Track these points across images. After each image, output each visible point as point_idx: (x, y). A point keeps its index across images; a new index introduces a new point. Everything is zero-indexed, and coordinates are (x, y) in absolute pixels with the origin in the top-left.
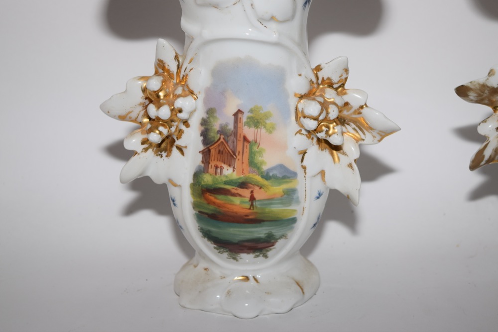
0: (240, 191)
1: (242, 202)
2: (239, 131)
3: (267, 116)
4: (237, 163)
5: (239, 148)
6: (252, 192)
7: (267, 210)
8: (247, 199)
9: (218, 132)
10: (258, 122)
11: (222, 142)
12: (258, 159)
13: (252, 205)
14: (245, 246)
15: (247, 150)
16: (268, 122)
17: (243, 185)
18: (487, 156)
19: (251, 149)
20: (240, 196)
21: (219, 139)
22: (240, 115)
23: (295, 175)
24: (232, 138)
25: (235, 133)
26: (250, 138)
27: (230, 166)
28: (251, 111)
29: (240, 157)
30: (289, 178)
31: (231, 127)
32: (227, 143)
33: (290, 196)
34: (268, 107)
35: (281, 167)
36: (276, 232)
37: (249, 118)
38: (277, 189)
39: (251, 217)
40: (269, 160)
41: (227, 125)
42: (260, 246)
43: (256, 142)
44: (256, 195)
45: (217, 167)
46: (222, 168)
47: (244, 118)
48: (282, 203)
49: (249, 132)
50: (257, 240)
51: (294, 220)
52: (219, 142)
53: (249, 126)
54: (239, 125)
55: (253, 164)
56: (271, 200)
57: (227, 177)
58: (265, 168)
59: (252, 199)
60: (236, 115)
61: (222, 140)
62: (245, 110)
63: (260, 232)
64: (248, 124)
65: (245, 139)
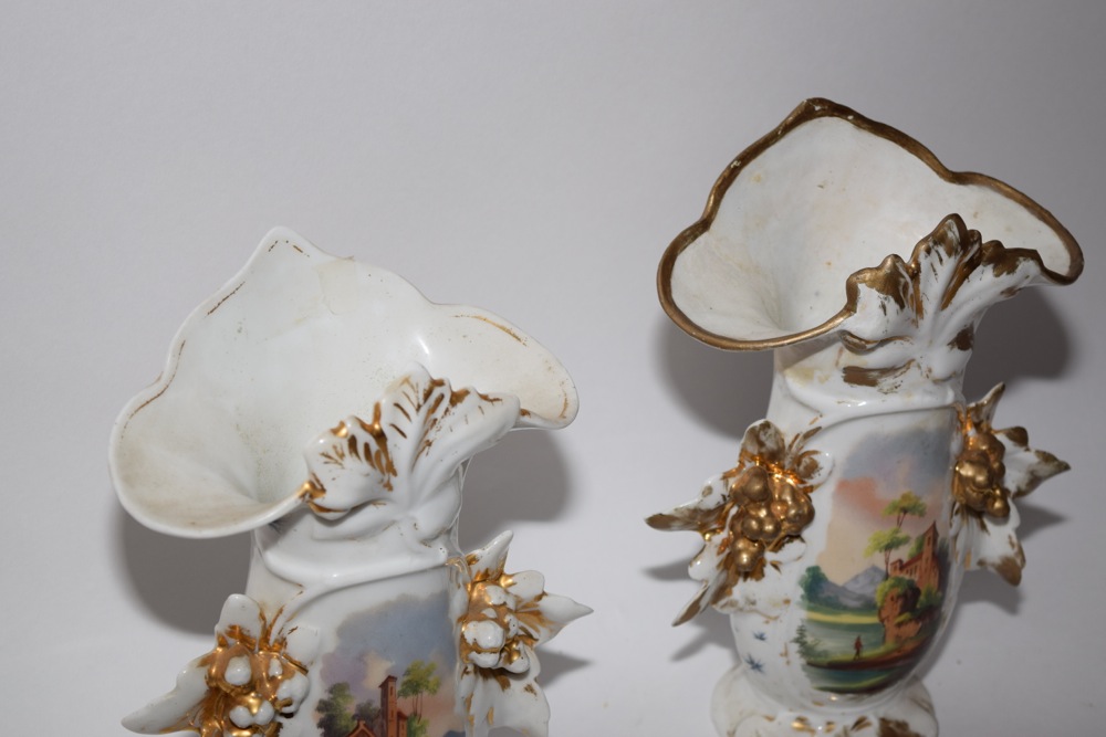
2: (390, 707)
3: (430, 671)
5: (392, 732)
9: (354, 717)
10: (418, 685)
11: (363, 731)
15: (403, 731)
16: (431, 679)
19: (409, 727)
21: (358, 727)
22: (391, 684)
24: (379, 720)
25: (384, 713)
26: (407, 711)
28: (408, 673)
31: (377, 704)
32: (371, 730)
37: (405, 683)
41: (369, 704)
43: (415, 714)
47: (398, 687)
49: (404, 704)
52: (357, 732)
54: (390, 698)
60: (384, 686)
61: (362, 727)
62: (399, 673)
64: (404, 693)
65: (400, 716)
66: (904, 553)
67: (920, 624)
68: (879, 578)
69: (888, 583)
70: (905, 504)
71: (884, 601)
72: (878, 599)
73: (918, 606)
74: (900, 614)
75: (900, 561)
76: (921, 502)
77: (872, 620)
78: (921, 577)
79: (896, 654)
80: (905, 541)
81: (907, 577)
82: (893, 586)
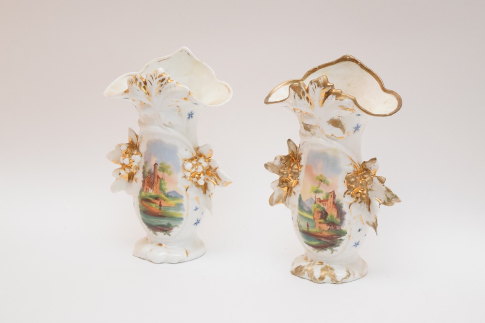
0: (155, 201)
1: (156, 206)
2: (156, 173)
3: (168, 167)
4: (155, 188)
5: (156, 181)
6: (160, 202)
7: (167, 212)
8: (158, 205)
9: (148, 172)
10: (164, 170)
11: (149, 178)
12: (164, 187)
13: (160, 208)
14: (158, 228)
15: (159, 182)
16: (168, 170)
17: (157, 198)
18: (275, 200)
19: (160, 182)
20: (155, 203)
23: (182, 197)
24: (153, 176)
25: (154, 174)
26: (161, 177)
27: (151, 188)
28: (161, 164)
29: (155, 185)
30: (178, 198)
31: (153, 170)
32: (151, 178)
33: (179, 206)
34: (168, 163)
35: (174, 192)
36: (173, 223)
37: (160, 167)
38: (172, 203)
39: (160, 214)
40: (169, 188)
41: (151, 169)
42: (165, 229)
43: (163, 179)
44: (162, 204)
45: (147, 189)
46: (148, 189)
47: (158, 167)
48: (174, 209)
49: (160, 174)
50: (163, 226)
51: (182, 219)
53: (160, 171)
54: (156, 170)
55: (161, 189)
56: (169, 207)
57: (150, 194)
58: (167, 191)
59: (160, 205)
60: (155, 165)
61: (149, 176)
62: (159, 163)
63: (164, 222)
64: (159, 170)
65: (158, 177)
66: (321, 196)
67: (329, 227)
68: (313, 202)
69: (316, 205)
70: (321, 178)
71: (314, 211)
72: (313, 210)
73: (327, 219)
74: (320, 219)
75: (320, 199)
76: (327, 180)
77: (311, 217)
78: (328, 208)
79: (320, 234)
80: (322, 192)
81: (322, 206)
82: (317, 207)
